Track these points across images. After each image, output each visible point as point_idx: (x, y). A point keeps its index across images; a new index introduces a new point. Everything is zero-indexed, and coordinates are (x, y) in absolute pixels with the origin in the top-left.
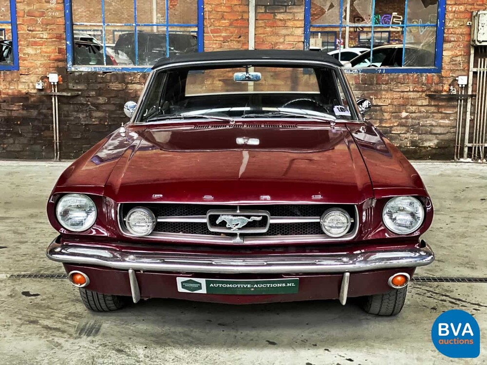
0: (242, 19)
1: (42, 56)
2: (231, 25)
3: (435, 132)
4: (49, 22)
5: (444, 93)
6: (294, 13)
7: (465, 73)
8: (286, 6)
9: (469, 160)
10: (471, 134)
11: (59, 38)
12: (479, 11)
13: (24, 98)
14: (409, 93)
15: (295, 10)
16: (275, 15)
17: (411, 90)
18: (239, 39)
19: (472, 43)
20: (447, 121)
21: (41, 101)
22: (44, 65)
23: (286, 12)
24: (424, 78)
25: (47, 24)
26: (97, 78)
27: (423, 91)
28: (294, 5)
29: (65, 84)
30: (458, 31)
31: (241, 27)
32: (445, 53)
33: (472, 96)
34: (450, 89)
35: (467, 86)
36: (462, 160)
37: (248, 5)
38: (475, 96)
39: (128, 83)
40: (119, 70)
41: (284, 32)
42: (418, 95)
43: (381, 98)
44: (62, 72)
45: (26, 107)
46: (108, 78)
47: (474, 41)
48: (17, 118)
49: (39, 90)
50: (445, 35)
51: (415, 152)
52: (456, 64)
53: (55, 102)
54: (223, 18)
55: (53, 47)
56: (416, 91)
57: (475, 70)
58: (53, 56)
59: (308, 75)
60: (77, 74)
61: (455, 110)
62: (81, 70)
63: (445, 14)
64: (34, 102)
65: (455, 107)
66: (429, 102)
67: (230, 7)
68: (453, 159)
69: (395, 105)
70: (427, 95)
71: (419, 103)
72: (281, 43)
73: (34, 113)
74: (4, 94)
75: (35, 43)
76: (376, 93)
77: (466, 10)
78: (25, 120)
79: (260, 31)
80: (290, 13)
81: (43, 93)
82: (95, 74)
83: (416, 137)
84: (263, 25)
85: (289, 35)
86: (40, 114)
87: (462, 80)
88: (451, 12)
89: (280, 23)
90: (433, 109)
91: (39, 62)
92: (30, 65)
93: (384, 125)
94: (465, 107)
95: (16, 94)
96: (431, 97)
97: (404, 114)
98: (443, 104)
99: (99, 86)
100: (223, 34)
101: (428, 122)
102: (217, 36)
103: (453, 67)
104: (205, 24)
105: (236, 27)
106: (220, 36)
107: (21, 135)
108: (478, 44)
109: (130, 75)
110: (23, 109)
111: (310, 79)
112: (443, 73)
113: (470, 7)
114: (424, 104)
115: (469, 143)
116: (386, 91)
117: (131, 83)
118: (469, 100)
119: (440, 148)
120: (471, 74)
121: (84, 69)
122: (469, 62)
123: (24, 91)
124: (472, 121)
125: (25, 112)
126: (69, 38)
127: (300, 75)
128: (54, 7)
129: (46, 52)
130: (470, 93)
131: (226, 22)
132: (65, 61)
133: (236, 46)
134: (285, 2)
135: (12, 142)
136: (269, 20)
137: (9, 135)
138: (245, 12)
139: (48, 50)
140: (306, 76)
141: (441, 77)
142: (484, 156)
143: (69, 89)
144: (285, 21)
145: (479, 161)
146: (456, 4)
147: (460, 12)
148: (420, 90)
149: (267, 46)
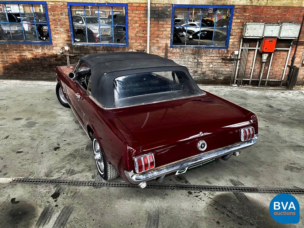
0: (145, 23)
1: (61, 39)
2: (140, 26)
3: (223, 73)
4: (64, 24)
5: (228, 58)
7: (238, 49)
8: (164, 18)
9: (236, 85)
10: (238, 74)
11: (68, 31)
12: (246, 23)
13: (56, 56)
14: (214, 57)
15: (167, 20)
16: (159, 22)
17: (215, 56)
18: (143, 32)
19: (242, 37)
20: (228, 69)
21: (62, 57)
22: (63, 43)
23: (163, 20)
24: (221, 51)
25: (62, 25)
26: (84, 48)
27: (220, 57)
28: (167, 17)
29: (71, 51)
30: (237, 31)
31: (144, 27)
32: (230, 40)
33: (240, 59)
34: (231, 56)
35: (238, 55)
36: (233, 85)
37: (147, 17)
38: (241, 59)
39: (97, 51)
40: (93, 45)
41: (162, 29)
42: (218, 58)
43: (202, 59)
44: (70, 45)
45: (56, 60)
46: (89, 48)
47: (243, 36)
49: (61, 53)
50: (231, 33)
51: (215, 81)
52: (234, 45)
53: (68, 58)
54: (136, 23)
55: (66, 35)
56: (217, 56)
57: (242, 48)
58: (65, 39)
59: (172, 48)
61: (232, 65)
62: (77, 45)
63: (232, 23)
64: (60, 58)
65: (232, 63)
66: (222, 61)
67: (140, 18)
68: (230, 84)
69: (208, 62)
70: (221, 58)
71: (218, 61)
72: (161, 34)
73: (60, 62)
74: (47, 54)
75: (58, 33)
76: (201, 57)
77: (241, 22)
78: (57, 65)
79: (152, 29)
80: (165, 21)
81: (63, 54)
82: (83, 46)
83: (216, 75)
84: (154, 26)
85: (164, 31)
86: (62, 63)
87: (236, 52)
88: (234, 22)
89: (161, 26)
90: (223, 64)
91: (60, 41)
92: (57, 42)
93: (202, 70)
94: (237, 64)
95: (52, 54)
96: (223, 59)
97: (211, 66)
98: (228, 62)
99: (85, 51)
100: (137, 30)
101: (221, 69)
102: (134, 31)
103: (233, 47)
104: (129, 25)
105: (142, 27)
106: (135, 31)
108: (245, 38)
109: (98, 47)
110: (56, 61)
111: (173, 49)
112: (229, 49)
113: (242, 20)
114: (220, 62)
115: (237, 78)
116: (205, 56)
117: (98, 51)
118: (239, 61)
119: (225, 80)
120: (240, 50)
121: (79, 44)
122: (240, 45)
123: (55, 53)
124: (239, 69)
125: (56, 62)
126: (72, 31)
127: (169, 48)
128: (65, 18)
129: (63, 37)
130: (239, 58)
131: (138, 25)
132: (71, 41)
133: (142, 35)
134: (163, 16)
135: (52, 74)
136: (156, 24)
137: (51, 71)
138: (146, 20)
139: (63, 36)
140: (172, 49)
141: (228, 51)
142: (242, 84)
143: (73, 53)
144: (163, 24)
145: (240, 86)
146: (237, 19)
147: (238, 22)
148: (219, 56)
149: (155, 36)
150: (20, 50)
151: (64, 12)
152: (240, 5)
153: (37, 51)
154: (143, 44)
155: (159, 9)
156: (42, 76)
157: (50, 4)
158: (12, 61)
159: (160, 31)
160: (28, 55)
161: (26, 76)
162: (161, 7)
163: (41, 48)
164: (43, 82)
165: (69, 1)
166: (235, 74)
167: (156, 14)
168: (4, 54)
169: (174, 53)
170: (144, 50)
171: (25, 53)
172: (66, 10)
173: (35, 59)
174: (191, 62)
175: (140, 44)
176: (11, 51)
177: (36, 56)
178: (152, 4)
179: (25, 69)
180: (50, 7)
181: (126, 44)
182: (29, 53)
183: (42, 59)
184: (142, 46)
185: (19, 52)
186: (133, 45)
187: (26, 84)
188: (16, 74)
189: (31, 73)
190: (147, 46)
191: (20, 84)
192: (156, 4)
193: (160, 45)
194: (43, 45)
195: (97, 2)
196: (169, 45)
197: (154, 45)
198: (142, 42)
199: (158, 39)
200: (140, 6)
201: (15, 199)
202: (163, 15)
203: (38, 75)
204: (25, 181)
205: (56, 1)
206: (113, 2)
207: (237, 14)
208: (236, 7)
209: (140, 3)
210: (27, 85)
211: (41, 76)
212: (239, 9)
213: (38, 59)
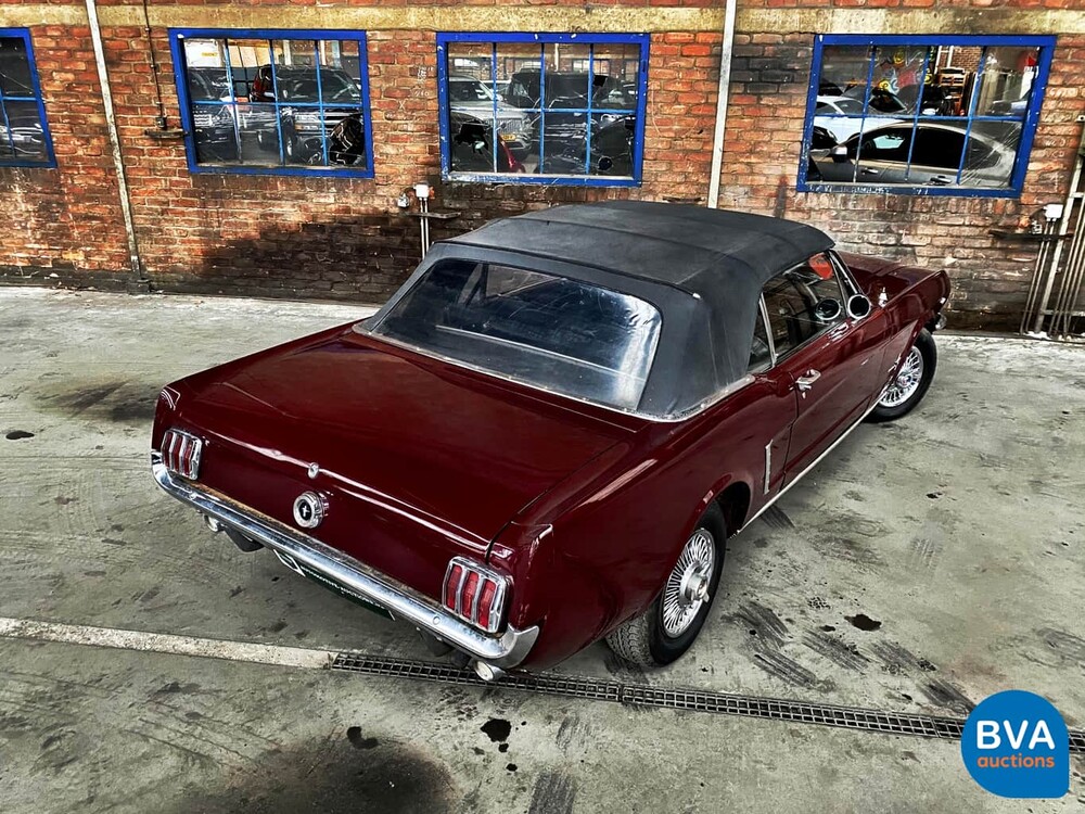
0: (707, 102)
1: (405, 158)
2: (688, 113)
3: (994, 289)
4: (418, 107)
5: (1019, 231)
6: (791, 95)
7: (1059, 200)
8: (779, 84)
9: (1043, 334)
10: (1054, 294)
11: (430, 130)
13: (382, 218)
14: (963, 228)
15: (793, 91)
16: (760, 99)
17: (967, 223)
18: (700, 135)
19: (1081, 151)
20: (1017, 274)
21: (404, 223)
22: (409, 171)
23: (778, 92)
24: (990, 205)
25: (413, 110)
26: (483, 191)
27: (985, 227)
28: (792, 81)
29: (438, 201)
30: (1060, 131)
31: (703, 116)
32: (1031, 166)
33: (1068, 237)
34: (1031, 226)
35: (1059, 221)
36: (1031, 334)
37: (718, 82)
38: (1071, 236)
39: (528, 201)
40: (515, 180)
41: (770, 125)
42: (977, 231)
43: (916, 234)
44: (434, 181)
45: (385, 232)
46: (500, 192)
48: (373, 247)
49: (401, 208)
50: (1037, 137)
52: (1047, 185)
53: (424, 226)
54: (676, 101)
55: (422, 145)
56: (973, 226)
57: (1078, 195)
58: (421, 160)
59: (803, 194)
60: (455, 185)
61: (1033, 257)
62: (461, 179)
63: (1043, 101)
64: (396, 224)
65: (1034, 252)
66: (993, 243)
67: (691, 84)
68: (1018, 331)
69: (938, 247)
70: (991, 232)
71: (977, 244)
72: (767, 143)
73: (396, 240)
74: (355, 211)
75: (396, 139)
76: (911, 228)
77: (1080, 97)
78: (384, 250)
79: (734, 122)
80: (784, 94)
81: (407, 213)
82: (481, 185)
83: (965, 296)
84: (740, 113)
85: (779, 130)
86: (403, 242)
87: (1053, 212)
88: (1053, 98)
89: (767, 112)
90: (997, 254)
91: (402, 166)
92: (389, 171)
94: (1052, 253)
95: (371, 212)
96: (997, 236)
97: (949, 260)
98: (1015, 246)
99: (487, 204)
100: (675, 127)
101: (987, 274)
102: (665, 131)
103: (1042, 189)
104: (648, 111)
105: (696, 116)
106: (670, 130)
107: (378, 271)
109: (531, 189)
110: (381, 234)
111: (806, 197)
112: (1022, 198)
114: (984, 246)
115: (1049, 308)
116: (926, 223)
117: (533, 201)
118: (1060, 243)
119: (997, 313)
120: (1070, 202)
121: (466, 177)
122: (1069, 183)
123: (382, 209)
124: (1059, 275)
125: (384, 239)
126: (445, 131)
127: (790, 194)
128: (423, 84)
129: (412, 153)
130: (1063, 231)
131: (680, 108)
132: (438, 165)
133: (693, 145)
134: (777, 77)
135: (367, 279)
136: (749, 106)
137: (363, 270)
138: (711, 92)
139: (415, 149)
140: (801, 195)
141: (1018, 205)
142: (1070, 331)
143: (444, 208)
144: (775, 108)
145: (1060, 338)
146: (1063, 85)
147: (1068, 99)
148: (981, 224)
149: (743, 148)
150: (264, 197)
151: (423, 66)
152: (1079, 35)
153: (322, 200)
154: (695, 179)
155: (764, 51)
156: (332, 288)
157: (377, 40)
158: (236, 233)
159: (762, 129)
160: (291, 214)
161: (278, 283)
162: (770, 45)
163: (333, 189)
164: (335, 307)
165: (442, 29)
166: (1041, 293)
167: (753, 70)
168: (212, 209)
169: (811, 209)
170: (699, 199)
171: (279, 205)
172: (432, 59)
173: (310, 227)
174: (871, 243)
175: (686, 177)
176: (235, 198)
177: (314, 218)
178: (741, 33)
179: (274, 262)
180: (376, 49)
181: (631, 178)
182: (293, 206)
183: (337, 228)
184: (693, 183)
185: (261, 204)
186: (659, 179)
187: (281, 312)
188: (247, 277)
189: (293, 274)
190: (708, 185)
191: (260, 312)
192: (754, 33)
193: (761, 180)
194: (340, 180)
195: (542, 30)
196: (793, 182)
197: (737, 180)
198: (691, 169)
199: (753, 160)
200: (695, 42)
201: (359, 729)
202: (778, 72)
203: (320, 285)
204: (376, 666)
205: (400, 29)
206: (597, 30)
207: (1066, 69)
208: (1061, 42)
209: (695, 33)
210: (284, 318)
211: (328, 287)
212: (1075, 50)
213: (322, 228)
